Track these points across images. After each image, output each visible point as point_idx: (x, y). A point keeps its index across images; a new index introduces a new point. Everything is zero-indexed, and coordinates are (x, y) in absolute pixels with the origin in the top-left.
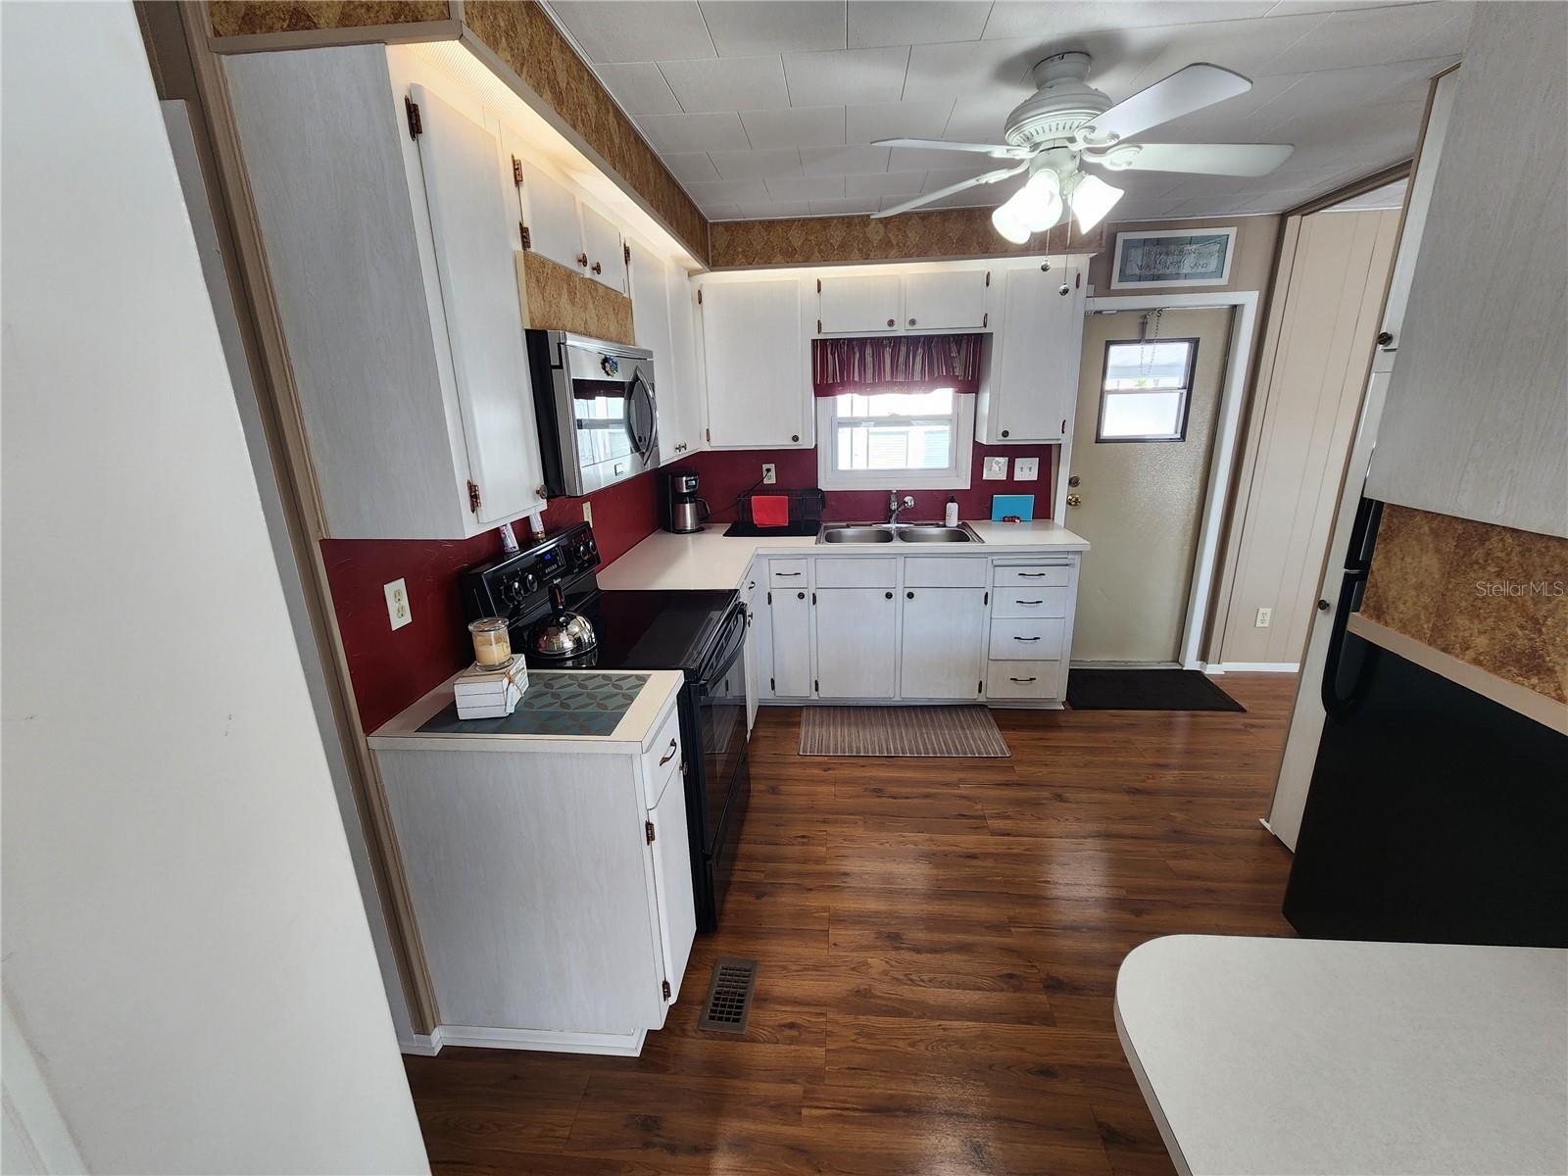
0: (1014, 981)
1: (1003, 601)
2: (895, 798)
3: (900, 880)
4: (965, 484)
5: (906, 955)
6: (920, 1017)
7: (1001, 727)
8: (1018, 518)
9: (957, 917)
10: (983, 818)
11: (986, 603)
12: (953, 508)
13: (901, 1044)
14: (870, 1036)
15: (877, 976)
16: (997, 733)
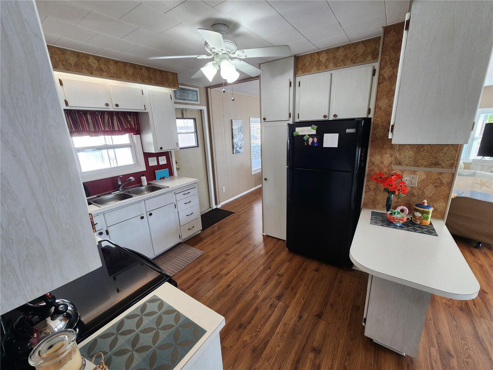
0: (273, 306)
1: (181, 205)
2: (189, 288)
3: (221, 310)
4: (144, 169)
5: (249, 327)
6: (271, 338)
7: (193, 246)
8: (165, 177)
9: (246, 304)
10: (218, 274)
11: (175, 207)
12: (144, 179)
13: (277, 350)
14: (270, 358)
15: (251, 341)
16: (193, 249)
